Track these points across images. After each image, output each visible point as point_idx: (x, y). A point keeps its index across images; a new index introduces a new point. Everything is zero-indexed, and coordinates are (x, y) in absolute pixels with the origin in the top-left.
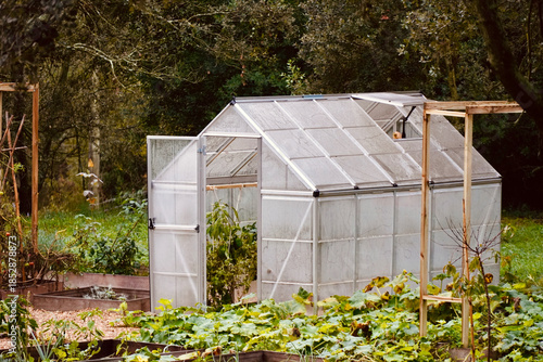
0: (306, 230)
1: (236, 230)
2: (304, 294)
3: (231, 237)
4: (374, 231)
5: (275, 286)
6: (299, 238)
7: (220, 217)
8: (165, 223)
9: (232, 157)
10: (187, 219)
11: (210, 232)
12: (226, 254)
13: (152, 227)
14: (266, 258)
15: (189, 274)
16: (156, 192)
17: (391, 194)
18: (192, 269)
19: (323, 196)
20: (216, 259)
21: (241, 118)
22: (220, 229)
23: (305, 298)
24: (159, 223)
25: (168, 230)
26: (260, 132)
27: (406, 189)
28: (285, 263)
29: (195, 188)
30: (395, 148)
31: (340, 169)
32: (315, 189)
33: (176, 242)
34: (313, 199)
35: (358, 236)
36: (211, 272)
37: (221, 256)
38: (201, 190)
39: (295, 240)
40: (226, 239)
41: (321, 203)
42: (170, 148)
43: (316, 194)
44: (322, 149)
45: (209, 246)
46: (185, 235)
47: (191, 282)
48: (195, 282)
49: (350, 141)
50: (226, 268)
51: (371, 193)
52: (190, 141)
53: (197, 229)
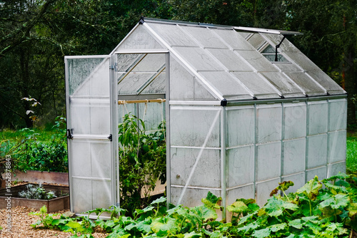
0: (214, 137)
1: (143, 137)
2: (213, 199)
3: (139, 144)
4: (269, 138)
5: (184, 190)
6: (207, 146)
7: (129, 128)
8: (82, 133)
9: (138, 77)
10: (101, 129)
11: (121, 140)
12: (136, 159)
13: (70, 137)
14: (175, 165)
15: (103, 179)
16: (73, 106)
17: (279, 105)
18: (106, 174)
19: (230, 105)
20: (128, 164)
21: (150, 35)
22: (130, 137)
23: (214, 202)
24: (76, 133)
25: (85, 139)
26: (167, 47)
27: (290, 101)
28: (193, 169)
29: (108, 101)
30: (274, 68)
31: (239, 81)
32: (222, 99)
33: (91, 149)
34: (221, 108)
35: (256, 142)
36: (123, 174)
37: (131, 161)
38: (113, 102)
39: (203, 147)
40: (134, 146)
41: (228, 111)
42: (85, 66)
43: (224, 104)
44: (221, 65)
45: (121, 152)
46: (99, 144)
47: (106, 185)
48: (109, 185)
49: (241, 60)
50: (136, 171)
51: (266, 103)
52: (102, 59)
53: (110, 138)
